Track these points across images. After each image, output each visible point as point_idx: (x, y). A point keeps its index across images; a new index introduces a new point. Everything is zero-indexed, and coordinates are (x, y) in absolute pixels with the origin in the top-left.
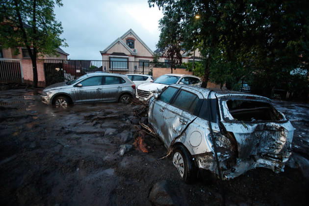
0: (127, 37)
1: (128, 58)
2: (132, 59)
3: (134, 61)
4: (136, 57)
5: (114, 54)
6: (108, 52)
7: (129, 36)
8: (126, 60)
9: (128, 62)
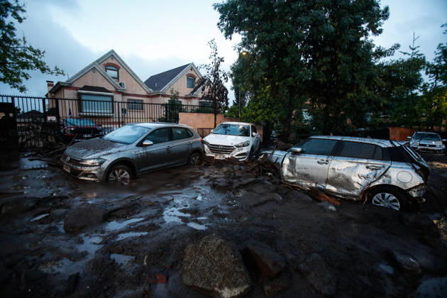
0: (105, 63)
1: (112, 97)
2: (118, 98)
3: (121, 100)
4: (124, 94)
5: (86, 88)
6: (76, 85)
7: (110, 61)
8: (109, 99)
9: (113, 102)
